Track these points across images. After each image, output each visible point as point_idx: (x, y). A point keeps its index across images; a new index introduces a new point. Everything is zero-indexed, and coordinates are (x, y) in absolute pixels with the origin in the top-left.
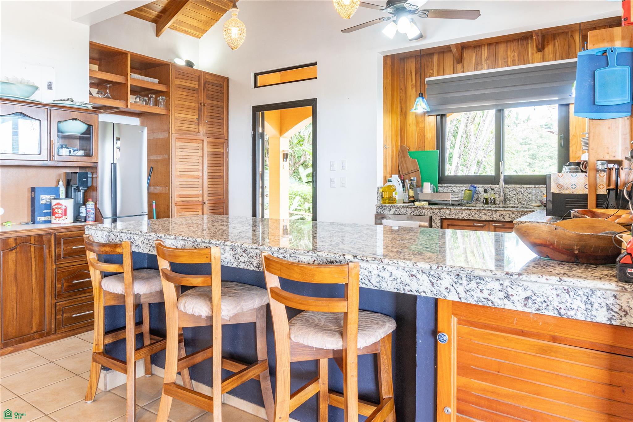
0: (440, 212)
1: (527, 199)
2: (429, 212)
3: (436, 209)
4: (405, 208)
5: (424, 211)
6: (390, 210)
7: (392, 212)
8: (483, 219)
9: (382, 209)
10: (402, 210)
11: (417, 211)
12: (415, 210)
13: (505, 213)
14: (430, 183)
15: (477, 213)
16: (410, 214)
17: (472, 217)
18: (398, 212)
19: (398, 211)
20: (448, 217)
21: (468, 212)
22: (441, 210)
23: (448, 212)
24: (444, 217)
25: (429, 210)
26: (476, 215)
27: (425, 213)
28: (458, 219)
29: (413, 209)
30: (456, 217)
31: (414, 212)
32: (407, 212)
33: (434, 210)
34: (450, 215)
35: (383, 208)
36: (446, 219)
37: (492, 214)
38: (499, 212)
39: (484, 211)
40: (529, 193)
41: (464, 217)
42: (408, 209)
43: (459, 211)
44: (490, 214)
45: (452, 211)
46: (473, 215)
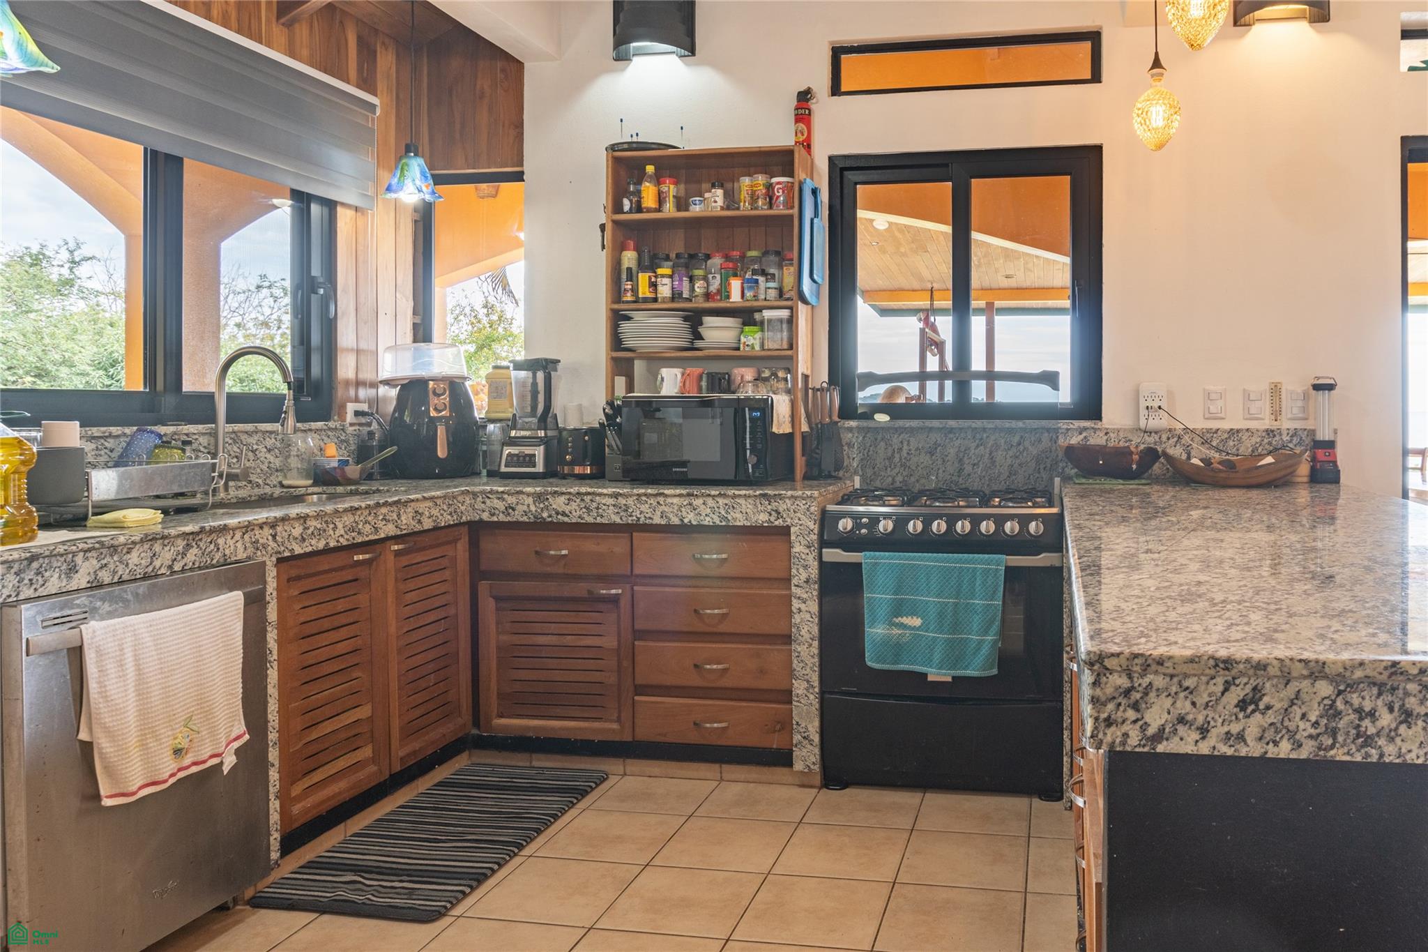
0: (274, 536)
1: (265, 467)
2: (239, 545)
4: (146, 546)
5: (221, 541)
6: (72, 570)
7: (80, 580)
8: (383, 536)
9: (29, 575)
10: (134, 558)
11: (194, 551)
12: (188, 546)
13: (422, 507)
14: (78, 423)
15: (370, 519)
16: (170, 567)
17: (359, 533)
18: (115, 572)
19: (112, 566)
20: (298, 550)
21: (348, 519)
22: (279, 529)
23: (297, 531)
24: (287, 554)
26: (368, 527)
27: (227, 552)
28: (327, 551)
29: (181, 544)
30: (321, 545)
31: (184, 554)
32: (157, 563)
34: (304, 540)
35: (35, 565)
36: (295, 558)
37: (399, 516)
38: (412, 504)
39: (384, 510)
40: (269, 451)
41: (341, 540)
42: (157, 547)
43: (326, 522)
44: (395, 517)
45: (309, 523)
46: (360, 526)
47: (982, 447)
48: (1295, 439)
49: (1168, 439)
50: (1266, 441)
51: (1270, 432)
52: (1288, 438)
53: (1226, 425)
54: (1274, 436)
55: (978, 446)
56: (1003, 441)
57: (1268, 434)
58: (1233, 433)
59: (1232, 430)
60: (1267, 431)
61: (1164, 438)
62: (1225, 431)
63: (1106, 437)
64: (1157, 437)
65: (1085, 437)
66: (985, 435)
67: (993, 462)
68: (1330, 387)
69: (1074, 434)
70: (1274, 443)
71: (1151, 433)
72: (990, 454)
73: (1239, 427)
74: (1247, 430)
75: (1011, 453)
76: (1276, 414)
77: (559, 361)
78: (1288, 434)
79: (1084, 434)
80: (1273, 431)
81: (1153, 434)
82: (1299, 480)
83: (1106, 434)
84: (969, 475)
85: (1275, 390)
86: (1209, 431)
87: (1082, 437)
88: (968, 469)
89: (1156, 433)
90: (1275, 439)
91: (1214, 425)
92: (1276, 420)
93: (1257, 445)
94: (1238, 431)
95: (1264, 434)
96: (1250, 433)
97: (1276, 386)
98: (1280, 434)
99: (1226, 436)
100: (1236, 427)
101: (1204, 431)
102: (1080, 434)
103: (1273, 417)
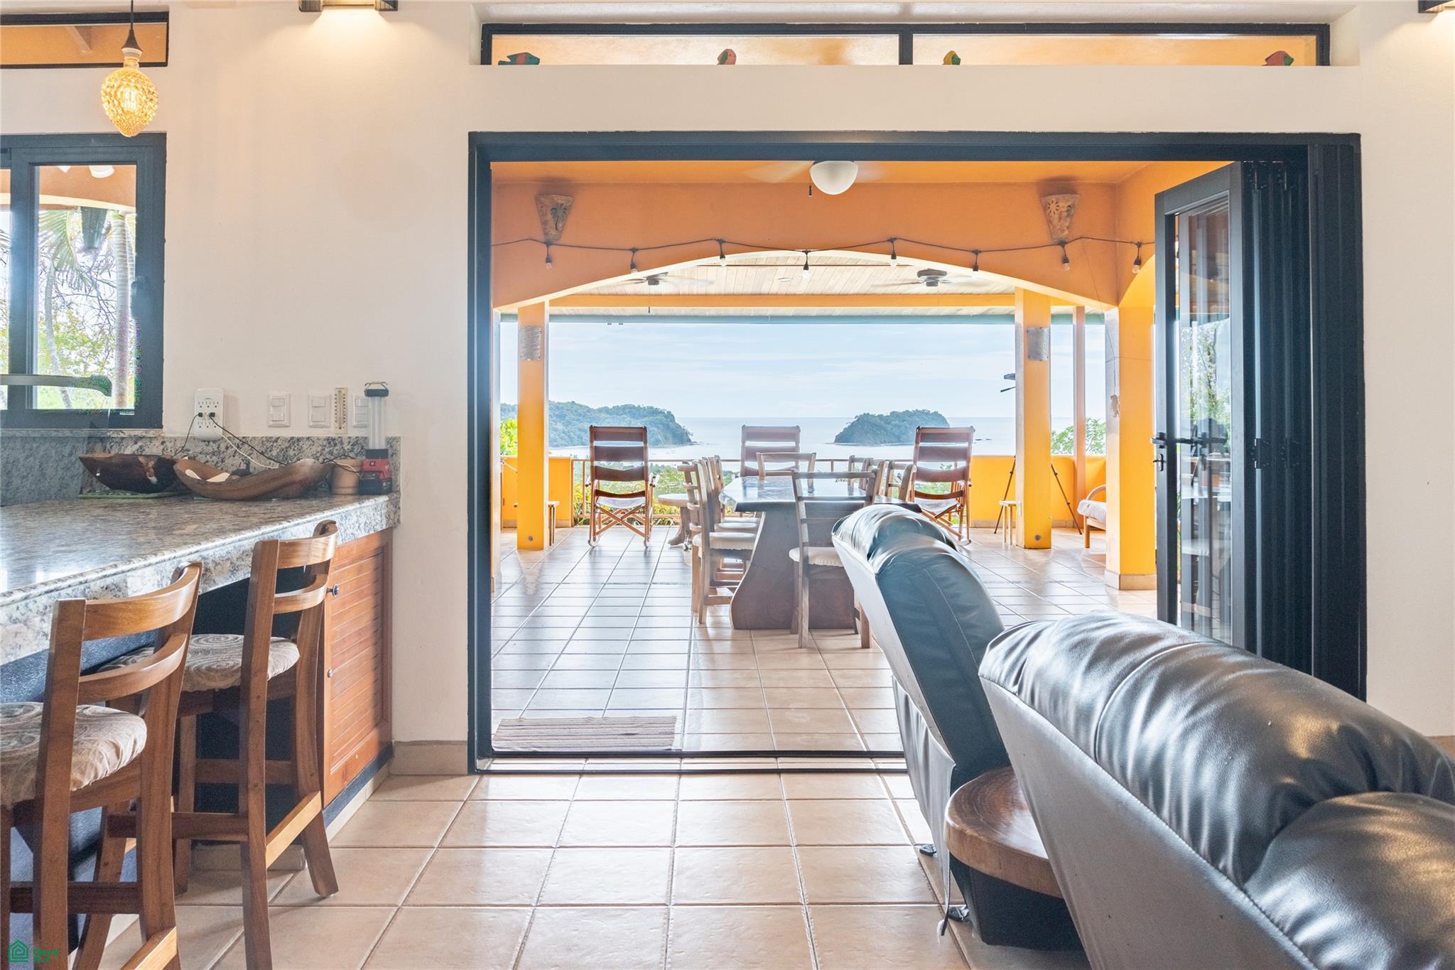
47: (31, 459)
48: (356, 447)
49: (227, 448)
50: (327, 450)
51: (331, 441)
52: (349, 447)
53: (286, 433)
54: (335, 445)
55: (27, 457)
56: (53, 452)
57: (330, 443)
58: (294, 441)
59: (292, 438)
60: (328, 439)
61: (223, 447)
62: (285, 440)
63: (162, 447)
64: (215, 446)
65: (141, 447)
66: (35, 445)
67: (43, 475)
69: (128, 443)
70: (335, 452)
71: (209, 442)
72: (40, 466)
73: (300, 436)
74: (308, 438)
75: (62, 464)
76: (342, 420)
78: (349, 442)
79: (140, 444)
80: (334, 440)
81: (211, 443)
82: (343, 491)
83: (163, 443)
84: (18, 489)
85: (341, 396)
86: (269, 439)
87: (137, 446)
88: (16, 482)
89: (214, 442)
90: (336, 448)
91: (275, 433)
92: (340, 428)
93: (318, 455)
94: (299, 440)
95: (325, 443)
96: (310, 442)
97: (340, 392)
98: (342, 443)
99: (287, 445)
100: (297, 435)
101: (264, 439)
102: (136, 443)
103: (337, 425)
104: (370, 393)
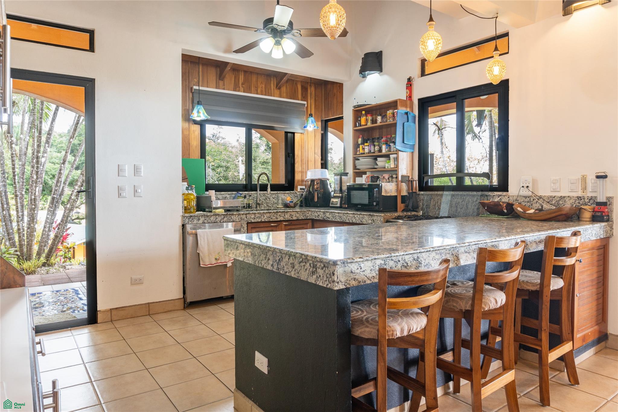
0: (246, 217)
1: (272, 202)
2: (237, 218)
3: (243, 214)
4: (215, 216)
5: (232, 217)
6: (199, 219)
7: (201, 221)
8: (279, 220)
9: (191, 220)
10: (212, 218)
11: (226, 218)
13: (293, 213)
15: (275, 215)
16: (220, 221)
17: (271, 218)
18: (208, 221)
19: (207, 220)
20: (253, 221)
21: (268, 215)
22: (248, 215)
23: (253, 216)
24: (250, 221)
25: (237, 216)
26: (274, 217)
27: (234, 219)
28: (261, 222)
29: (223, 217)
30: (260, 220)
31: (223, 219)
32: (217, 220)
33: (242, 215)
34: (255, 219)
35: (192, 218)
36: (252, 223)
37: (285, 215)
38: (289, 213)
39: (280, 213)
40: (273, 198)
41: (266, 220)
42: (217, 217)
43: (261, 215)
44: (283, 215)
45: (256, 215)
46: (272, 217)
47: (464, 202)
48: (591, 201)
49: (534, 200)
50: (577, 202)
51: (579, 198)
52: (588, 201)
53: (559, 194)
54: (581, 199)
55: (462, 201)
56: (471, 200)
57: (578, 199)
58: (562, 198)
59: (561, 196)
60: (578, 197)
61: (532, 199)
62: (558, 197)
63: (508, 199)
64: (529, 199)
65: (500, 199)
66: (465, 197)
67: (467, 208)
68: (605, 177)
69: (496, 197)
70: (581, 202)
71: (526, 197)
72: (466, 204)
73: (565, 195)
74: (568, 196)
75: (473, 204)
76: (584, 189)
77: (348, 173)
78: (588, 199)
79: (500, 197)
80: (580, 197)
81: (527, 198)
82: (585, 219)
83: (509, 197)
84: (459, 212)
85: (584, 179)
86: (551, 197)
87: (499, 198)
88: (459, 210)
89: (528, 197)
90: (582, 201)
91: (553, 194)
92: (583, 192)
93: (573, 204)
94: (564, 197)
95: (576, 199)
96: (570, 198)
97: (583, 177)
98: (584, 199)
99: (559, 199)
100: (563, 195)
101: (549, 197)
102: (499, 197)
103: (582, 191)
104: (598, 177)
